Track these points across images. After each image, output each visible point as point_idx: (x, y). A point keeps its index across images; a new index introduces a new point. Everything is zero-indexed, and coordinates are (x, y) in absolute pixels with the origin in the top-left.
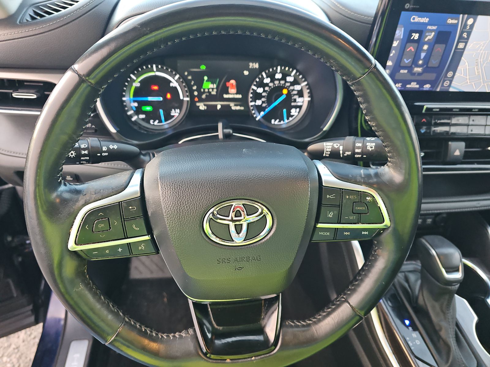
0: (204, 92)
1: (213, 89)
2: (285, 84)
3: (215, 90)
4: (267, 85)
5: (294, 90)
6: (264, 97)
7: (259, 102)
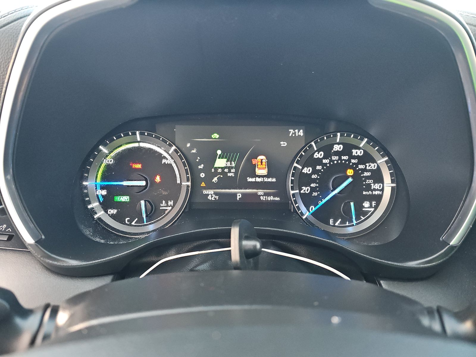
0: (216, 174)
1: (230, 168)
2: (349, 160)
3: (233, 170)
4: (319, 161)
5: (365, 170)
6: (314, 181)
7: (306, 190)
